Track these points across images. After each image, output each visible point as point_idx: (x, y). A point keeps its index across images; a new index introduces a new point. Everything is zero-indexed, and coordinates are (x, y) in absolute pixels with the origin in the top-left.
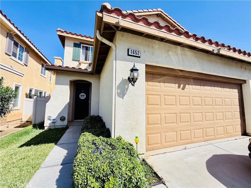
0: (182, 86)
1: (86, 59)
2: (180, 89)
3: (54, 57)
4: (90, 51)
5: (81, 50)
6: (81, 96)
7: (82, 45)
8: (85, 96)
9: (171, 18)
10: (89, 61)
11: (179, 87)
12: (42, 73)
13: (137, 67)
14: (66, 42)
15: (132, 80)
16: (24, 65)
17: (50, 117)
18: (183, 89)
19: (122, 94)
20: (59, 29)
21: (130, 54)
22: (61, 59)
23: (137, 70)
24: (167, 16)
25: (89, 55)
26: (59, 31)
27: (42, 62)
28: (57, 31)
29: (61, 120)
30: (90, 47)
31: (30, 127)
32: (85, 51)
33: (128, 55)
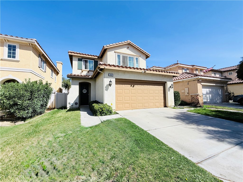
0: (133, 85)
1: (86, 68)
2: (132, 87)
3: (56, 62)
4: (88, 63)
5: (83, 62)
6: (84, 91)
7: (83, 59)
8: (86, 91)
9: (136, 45)
10: (88, 69)
11: (131, 86)
12: (51, 76)
13: (111, 81)
14: (74, 58)
15: (110, 85)
16: (44, 72)
17: (70, 102)
18: (133, 87)
19: (107, 90)
20: (69, 51)
21: (109, 75)
22: (62, 63)
23: (111, 82)
24: (133, 44)
25: (88, 65)
26: (70, 52)
27: (52, 68)
28: (68, 52)
29: (75, 104)
30: (88, 60)
31: (56, 109)
32: (85, 63)
33: (109, 76)
